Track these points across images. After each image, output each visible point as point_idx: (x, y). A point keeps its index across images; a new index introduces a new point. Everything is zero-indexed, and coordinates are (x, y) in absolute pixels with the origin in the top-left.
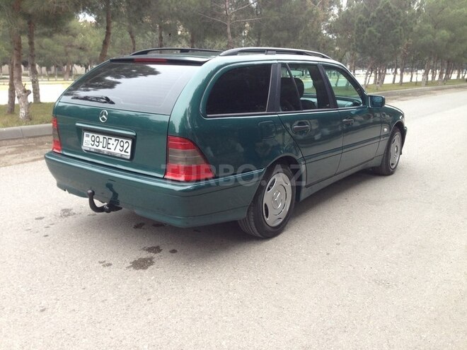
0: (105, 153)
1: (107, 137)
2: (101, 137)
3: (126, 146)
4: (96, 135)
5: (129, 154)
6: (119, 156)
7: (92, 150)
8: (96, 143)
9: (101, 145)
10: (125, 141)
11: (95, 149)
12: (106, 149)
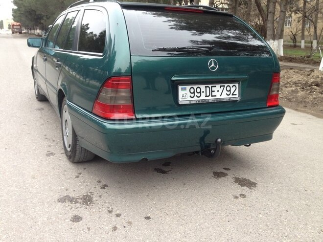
0: (211, 101)
1: (210, 86)
2: (203, 87)
3: (233, 89)
4: (195, 87)
5: (237, 96)
6: (228, 100)
7: (192, 102)
8: (196, 94)
9: (203, 95)
10: (231, 85)
11: (197, 101)
12: (210, 97)
